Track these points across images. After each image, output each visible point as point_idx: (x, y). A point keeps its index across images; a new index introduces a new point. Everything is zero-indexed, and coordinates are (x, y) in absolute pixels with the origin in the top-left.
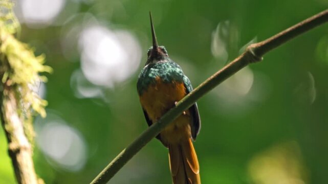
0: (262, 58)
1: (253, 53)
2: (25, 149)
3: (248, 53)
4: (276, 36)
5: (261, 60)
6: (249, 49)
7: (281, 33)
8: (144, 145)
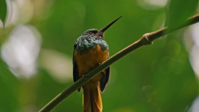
0: (153, 43)
1: (147, 39)
3: (144, 38)
5: (152, 44)
6: (145, 36)
8: (71, 93)
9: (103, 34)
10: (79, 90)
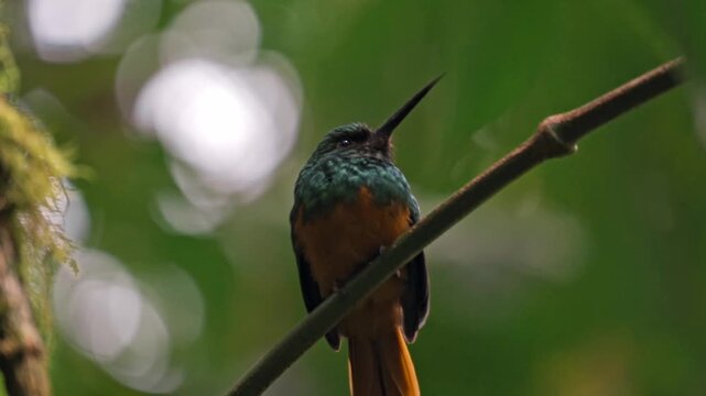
0: (576, 147)
1: (554, 134)
2: (36, 353)
3: (545, 134)
4: (607, 96)
5: (573, 151)
6: (545, 127)
7: (618, 91)
9: (390, 139)
10: (334, 343)
